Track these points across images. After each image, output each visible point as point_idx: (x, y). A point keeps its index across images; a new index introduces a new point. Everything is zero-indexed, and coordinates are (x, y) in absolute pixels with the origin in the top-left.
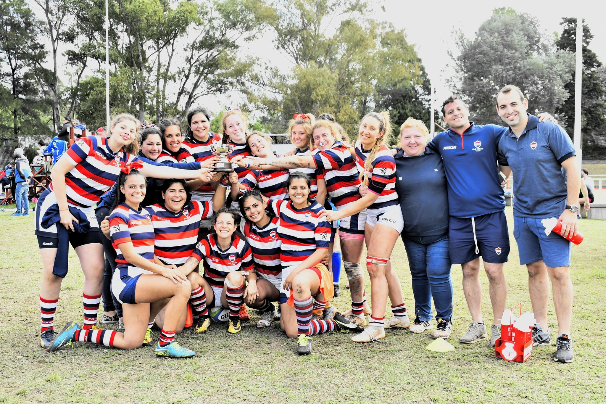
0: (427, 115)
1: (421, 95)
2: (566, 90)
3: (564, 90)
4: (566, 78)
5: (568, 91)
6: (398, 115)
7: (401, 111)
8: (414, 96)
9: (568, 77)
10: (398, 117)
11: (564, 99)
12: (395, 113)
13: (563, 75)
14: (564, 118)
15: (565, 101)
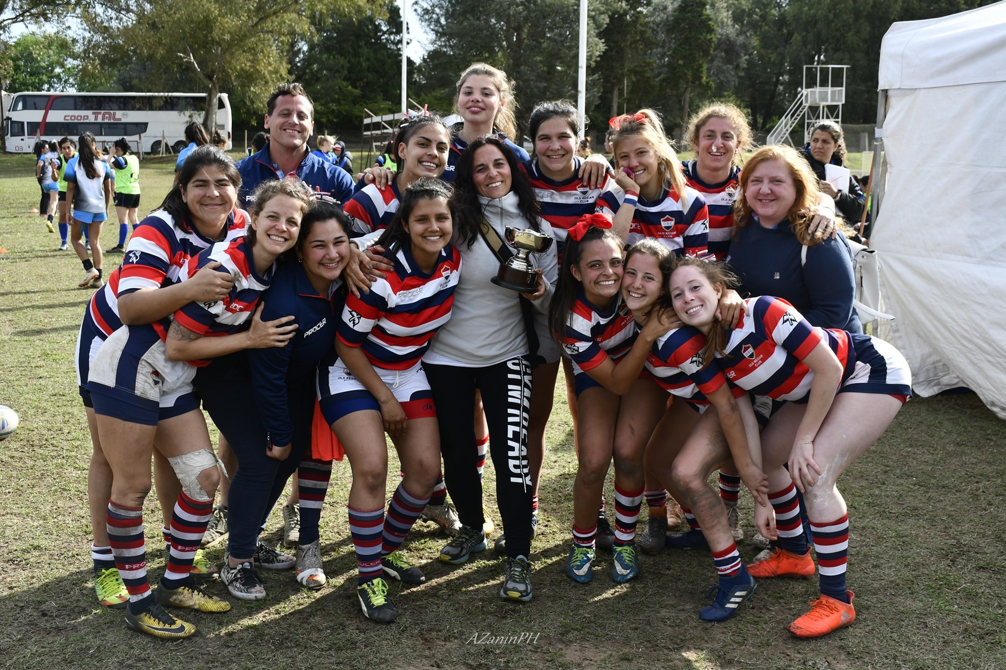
0: (395, 67)
1: (384, 33)
2: (601, 39)
3: (596, 39)
4: (602, 21)
5: (603, 40)
6: (348, 65)
7: (353, 60)
8: (372, 34)
9: (604, 19)
10: (348, 69)
11: (598, 53)
12: (342, 62)
13: (597, 17)
14: (598, 82)
15: (600, 56)
